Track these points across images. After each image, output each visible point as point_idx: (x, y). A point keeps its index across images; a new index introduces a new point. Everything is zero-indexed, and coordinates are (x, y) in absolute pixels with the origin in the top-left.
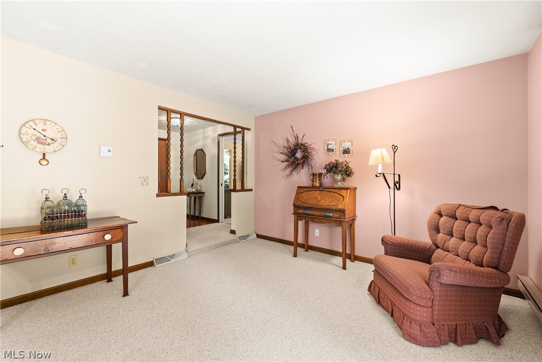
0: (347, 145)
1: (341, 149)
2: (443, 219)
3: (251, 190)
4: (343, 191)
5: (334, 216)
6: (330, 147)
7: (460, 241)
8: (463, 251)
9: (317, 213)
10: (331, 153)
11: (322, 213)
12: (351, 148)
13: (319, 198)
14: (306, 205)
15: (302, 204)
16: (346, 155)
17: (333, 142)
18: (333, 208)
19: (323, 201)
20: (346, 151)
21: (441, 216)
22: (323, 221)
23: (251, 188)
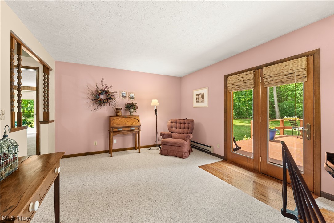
0: (132, 95)
1: (129, 97)
2: (173, 124)
3: (53, 121)
4: (137, 117)
5: (135, 129)
6: (123, 95)
7: (180, 129)
8: (181, 132)
9: (126, 129)
10: (124, 98)
11: (129, 129)
12: (134, 97)
13: (126, 121)
14: (119, 126)
15: (117, 125)
16: (132, 100)
17: (125, 93)
18: (135, 125)
19: (128, 123)
20: (132, 98)
21: (172, 123)
22: (129, 133)
23: (53, 120)
